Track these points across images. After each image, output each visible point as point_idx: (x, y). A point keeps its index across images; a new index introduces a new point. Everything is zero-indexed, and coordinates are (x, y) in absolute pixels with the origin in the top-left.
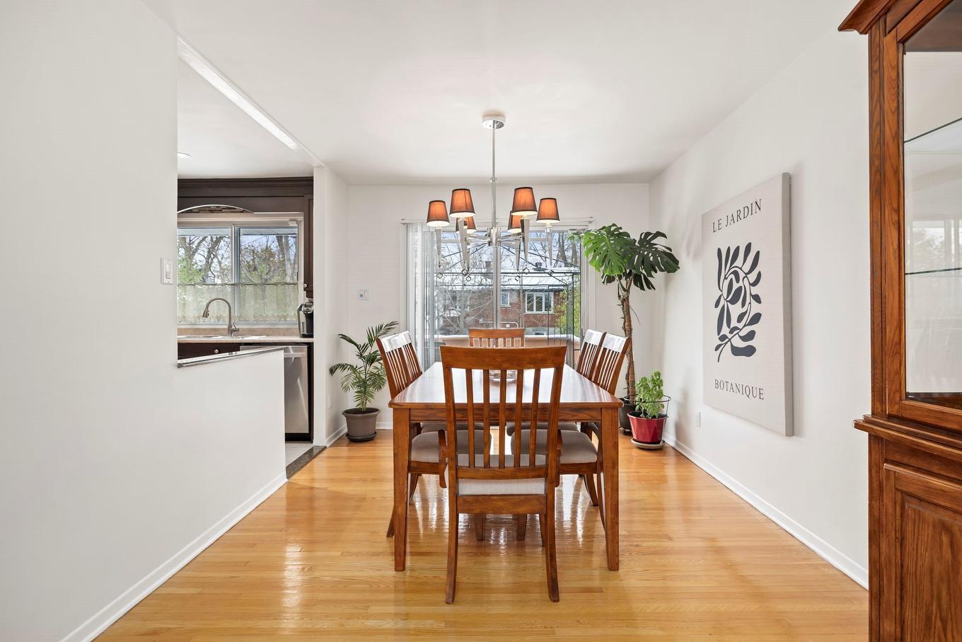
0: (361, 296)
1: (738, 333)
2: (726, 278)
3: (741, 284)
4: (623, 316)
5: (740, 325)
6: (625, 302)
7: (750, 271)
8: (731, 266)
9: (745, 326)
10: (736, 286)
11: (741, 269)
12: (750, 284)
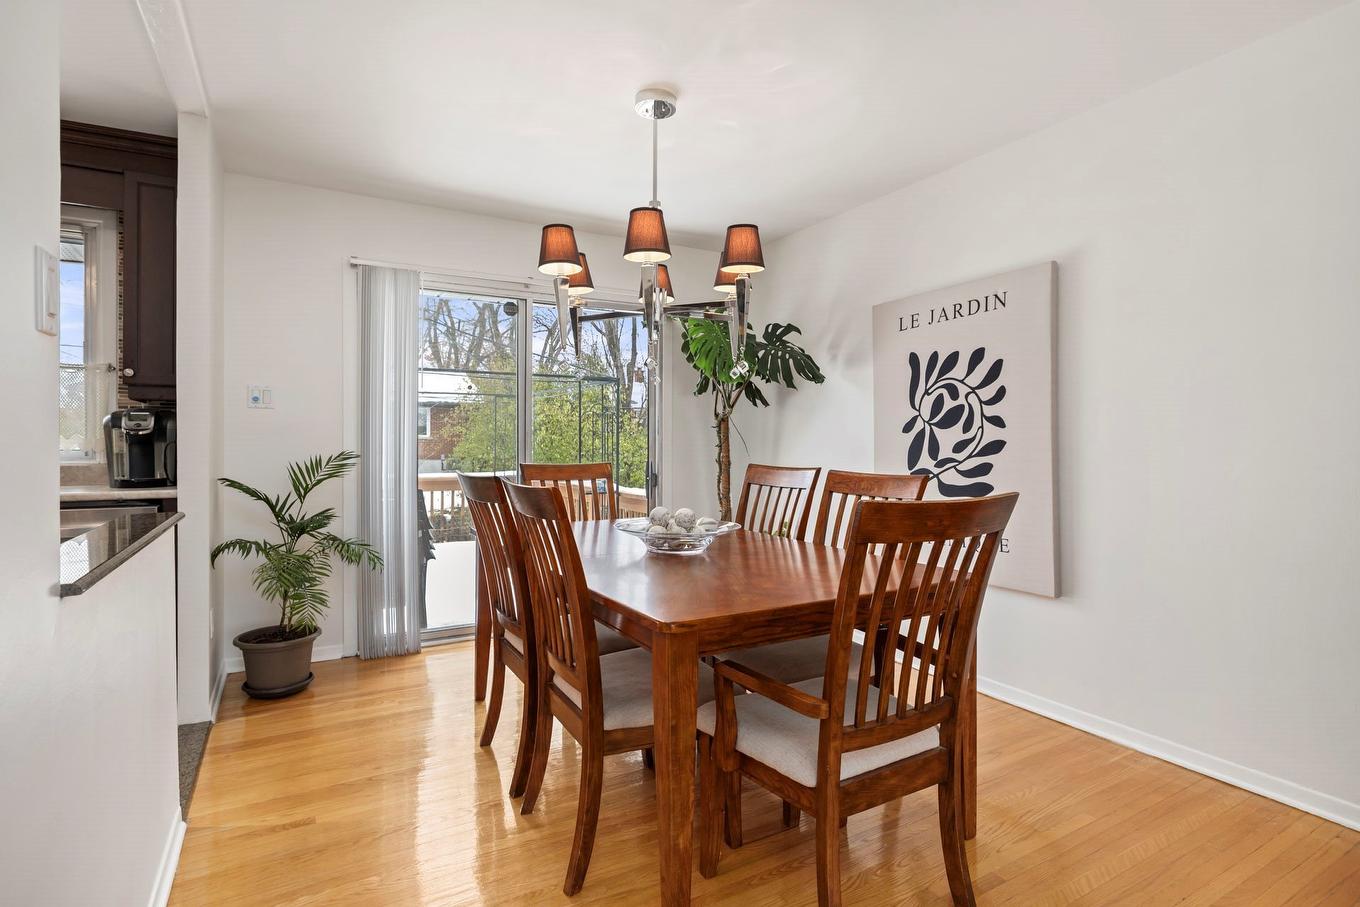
0: (256, 399)
1: (954, 467)
2: (927, 393)
3: (961, 400)
4: (718, 443)
5: (960, 456)
6: (723, 423)
7: (983, 385)
8: (938, 378)
9: (970, 456)
10: (949, 404)
11: (962, 381)
12: (981, 402)
